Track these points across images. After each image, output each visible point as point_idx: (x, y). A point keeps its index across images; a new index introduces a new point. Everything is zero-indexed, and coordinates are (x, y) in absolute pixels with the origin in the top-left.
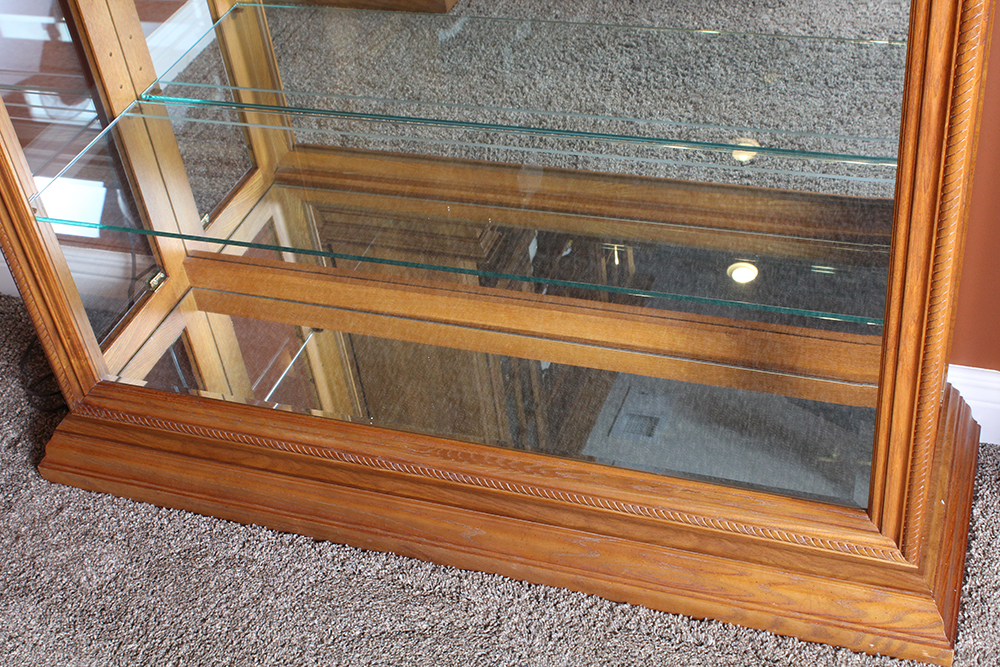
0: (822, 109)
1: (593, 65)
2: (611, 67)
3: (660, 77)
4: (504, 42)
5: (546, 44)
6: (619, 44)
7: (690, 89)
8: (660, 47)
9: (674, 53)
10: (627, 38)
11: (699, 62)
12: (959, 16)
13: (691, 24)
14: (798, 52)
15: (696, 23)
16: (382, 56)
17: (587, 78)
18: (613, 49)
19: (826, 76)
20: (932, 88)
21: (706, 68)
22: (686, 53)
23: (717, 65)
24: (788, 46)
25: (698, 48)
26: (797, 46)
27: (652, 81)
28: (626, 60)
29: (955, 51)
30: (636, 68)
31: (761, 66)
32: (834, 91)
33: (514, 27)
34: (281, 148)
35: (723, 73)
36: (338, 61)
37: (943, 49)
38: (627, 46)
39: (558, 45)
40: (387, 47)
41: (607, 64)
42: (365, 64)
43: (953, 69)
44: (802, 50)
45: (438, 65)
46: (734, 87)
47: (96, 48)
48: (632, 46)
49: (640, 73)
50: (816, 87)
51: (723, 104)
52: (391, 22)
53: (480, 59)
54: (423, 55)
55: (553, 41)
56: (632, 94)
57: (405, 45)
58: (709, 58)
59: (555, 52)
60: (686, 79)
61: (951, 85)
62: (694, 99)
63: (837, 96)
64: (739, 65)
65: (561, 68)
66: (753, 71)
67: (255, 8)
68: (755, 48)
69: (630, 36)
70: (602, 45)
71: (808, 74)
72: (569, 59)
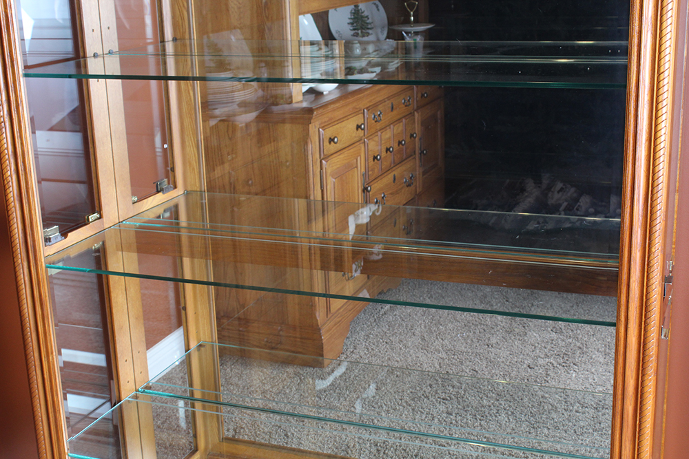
0: (572, 448)
1: (420, 409)
2: (433, 411)
3: (465, 420)
4: (362, 390)
5: (389, 394)
6: (439, 398)
7: (485, 429)
8: (465, 401)
9: (475, 405)
10: (443, 394)
11: (491, 412)
12: (641, 359)
13: (486, 388)
14: (556, 411)
15: (490, 387)
16: (280, 393)
17: (417, 417)
18: (434, 400)
19: (575, 427)
20: (628, 400)
21: (496, 416)
22: (483, 406)
23: (503, 415)
24: (550, 407)
25: (490, 404)
26: (556, 408)
27: (459, 422)
28: (442, 408)
29: (640, 379)
30: (449, 413)
31: (532, 418)
32: (581, 437)
33: (369, 382)
34: (214, 439)
35: (507, 421)
36: (250, 393)
37: (634, 378)
38: (444, 399)
39: (398, 395)
40: (283, 387)
41: (430, 409)
42: (268, 397)
43: (639, 389)
44: (559, 410)
45: (317, 401)
46: (514, 430)
47: (119, 355)
48: (447, 400)
49: (452, 417)
50: (568, 434)
51: (506, 440)
52: (287, 372)
53: (345, 400)
54: (307, 394)
55: (395, 392)
56: (446, 429)
57: (295, 387)
58: (498, 410)
59: (396, 399)
60: (482, 423)
61: (639, 398)
62: (487, 436)
63: (582, 440)
64: (518, 416)
65: (399, 410)
66: (527, 421)
67: (213, 345)
68: (529, 407)
69: (445, 393)
70: (427, 397)
71: (563, 425)
72: (405, 404)
